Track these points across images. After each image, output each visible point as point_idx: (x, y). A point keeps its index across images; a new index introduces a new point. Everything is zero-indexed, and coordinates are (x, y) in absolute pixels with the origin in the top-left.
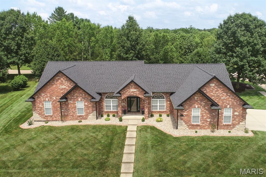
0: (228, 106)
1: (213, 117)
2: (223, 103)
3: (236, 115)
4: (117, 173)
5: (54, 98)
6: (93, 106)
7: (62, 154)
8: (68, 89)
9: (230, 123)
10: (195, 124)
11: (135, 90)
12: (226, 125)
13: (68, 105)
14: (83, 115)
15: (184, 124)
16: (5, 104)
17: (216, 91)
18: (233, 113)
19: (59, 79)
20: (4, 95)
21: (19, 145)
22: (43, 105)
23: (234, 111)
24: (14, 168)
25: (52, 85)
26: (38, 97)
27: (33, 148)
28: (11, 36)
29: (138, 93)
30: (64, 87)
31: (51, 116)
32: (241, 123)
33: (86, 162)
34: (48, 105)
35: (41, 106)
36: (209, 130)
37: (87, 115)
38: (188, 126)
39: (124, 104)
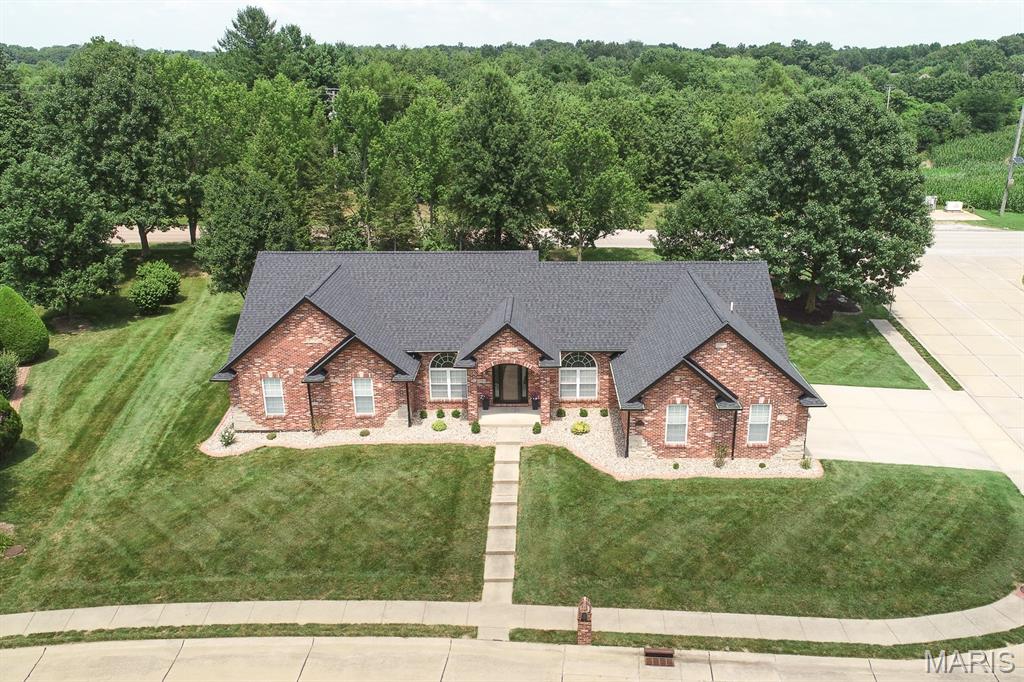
0: (762, 400)
1: (720, 427)
2: (748, 392)
3: (779, 423)
4: (475, 582)
5: (291, 371)
6: (398, 393)
7: (330, 533)
8: (329, 345)
9: (766, 443)
10: (674, 444)
11: (515, 350)
12: (754, 447)
13: (328, 389)
14: (373, 414)
15: (644, 444)
17: (730, 362)
18: (774, 416)
19: (302, 320)
21: (213, 507)
22: (259, 388)
23: (776, 413)
24: (215, 571)
25: (284, 335)
26: (246, 369)
27: (252, 517)
28: (115, 140)
29: (522, 356)
30: (316, 340)
31: (284, 419)
32: (793, 442)
33: (396, 554)
34: (274, 390)
35: (253, 391)
36: (710, 461)
37: (383, 415)
38: (654, 449)
39: (484, 381)
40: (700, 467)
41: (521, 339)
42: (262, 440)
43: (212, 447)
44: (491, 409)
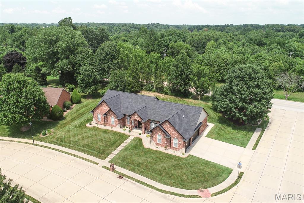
0: (176, 138)
1: (167, 141)
2: (173, 135)
3: (180, 144)
4: (106, 157)
5: (102, 113)
6: (118, 121)
7: (92, 144)
8: (107, 110)
9: (177, 147)
10: (159, 143)
11: (138, 117)
12: (174, 148)
13: (107, 118)
14: (114, 124)
15: (153, 142)
16: (91, 107)
17: (169, 128)
18: (179, 142)
19: (104, 104)
20: (95, 100)
21: (80, 134)
22: (97, 115)
23: (179, 141)
24: (72, 144)
25: (101, 107)
26: (95, 111)
27: (83, 137)
29: (139, 119)
30: (106, 108)
31: (101, 122)
32: (182, 149)
33: (98, 149)
34: (99, 116)
35: (96, 116)
37: (116, 125)
38: (156, 143)
39: (136, 122)
40: (162, 149)
41: (138, 115)
42: (96, 125)
43: (88, 125)
44: (137, 129)
